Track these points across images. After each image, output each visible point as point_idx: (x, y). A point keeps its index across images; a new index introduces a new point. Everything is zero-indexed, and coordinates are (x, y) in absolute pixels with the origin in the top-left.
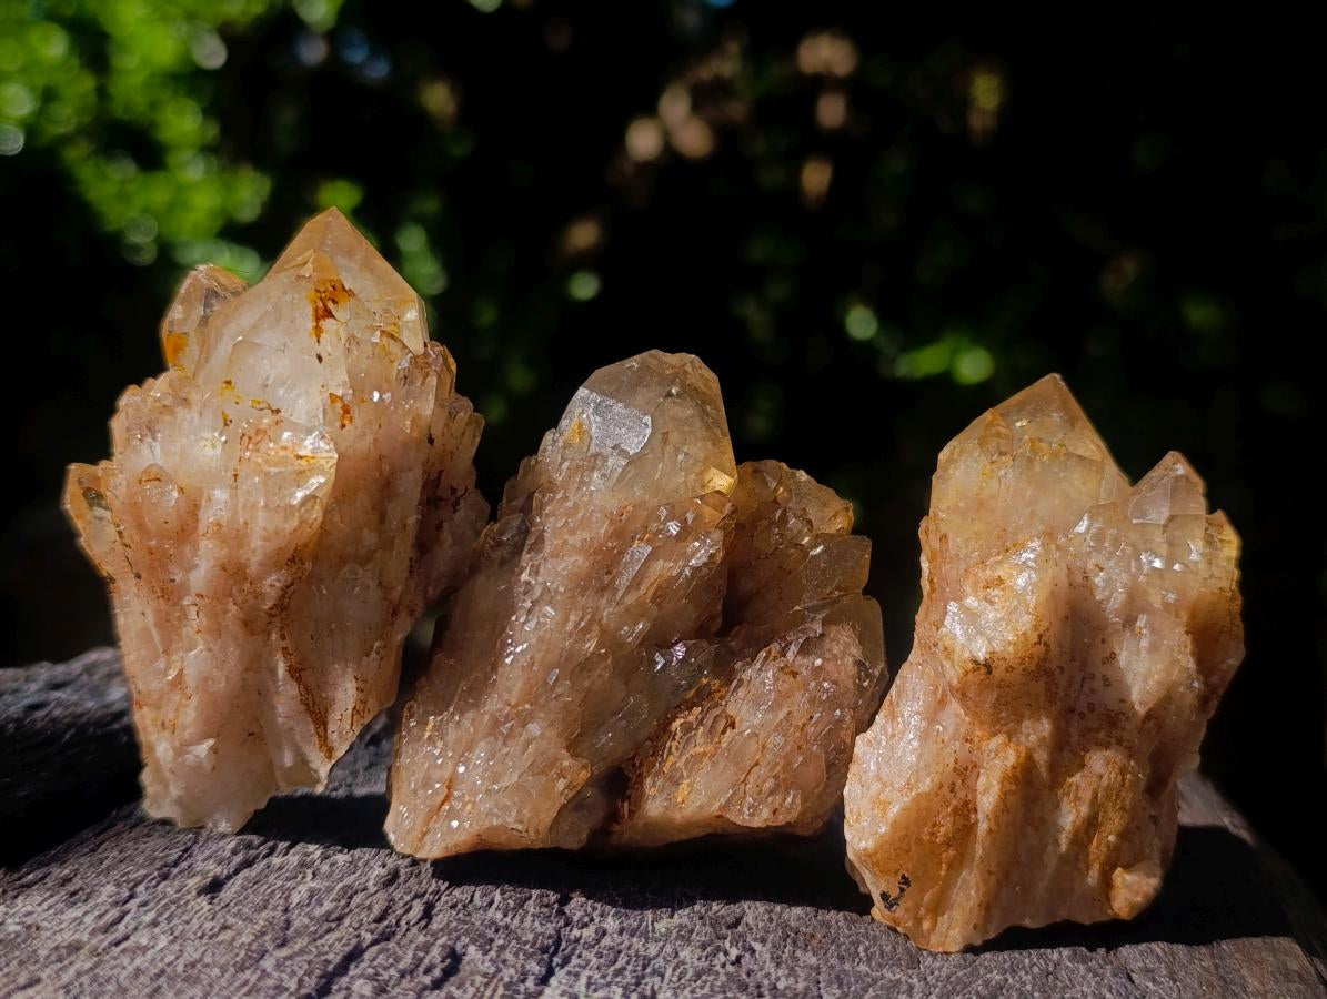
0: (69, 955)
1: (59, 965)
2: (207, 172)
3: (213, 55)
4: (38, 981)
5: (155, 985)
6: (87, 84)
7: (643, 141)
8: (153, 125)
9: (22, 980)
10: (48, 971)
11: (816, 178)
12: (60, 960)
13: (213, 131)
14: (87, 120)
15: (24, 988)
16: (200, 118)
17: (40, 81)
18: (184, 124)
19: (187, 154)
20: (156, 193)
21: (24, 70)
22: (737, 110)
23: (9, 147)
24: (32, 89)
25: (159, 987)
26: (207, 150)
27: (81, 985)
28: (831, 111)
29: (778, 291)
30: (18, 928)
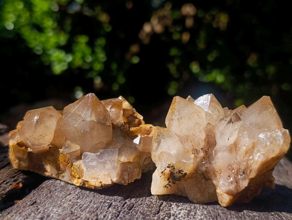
0: (75, 189)
1: (74, 191)
2: (54, 34)
3: (56, 8)
4: (71, 194)
5: (94, 195)
6: (28, 14)
7: (147, 28)
8: (42, 23)
9: (68, 193)
10: (72, 192)
11: (186, 37)
12: (74, 190)
13: (56, 25)
14: (27, 22)
15: (69, 195)
16: (52, 22)
17: (17, 13)
18: (49, 23)
19: (49, 30)
20: (42, 38)
21: (13, 11)
22: (169, 22)
23: (10, 28)
24: (15, 15)
25: (95, 195)
26: (54, 29)
27: (80, 194)
28: (189, 23)
29: (177, 62)
30: (64, 184)
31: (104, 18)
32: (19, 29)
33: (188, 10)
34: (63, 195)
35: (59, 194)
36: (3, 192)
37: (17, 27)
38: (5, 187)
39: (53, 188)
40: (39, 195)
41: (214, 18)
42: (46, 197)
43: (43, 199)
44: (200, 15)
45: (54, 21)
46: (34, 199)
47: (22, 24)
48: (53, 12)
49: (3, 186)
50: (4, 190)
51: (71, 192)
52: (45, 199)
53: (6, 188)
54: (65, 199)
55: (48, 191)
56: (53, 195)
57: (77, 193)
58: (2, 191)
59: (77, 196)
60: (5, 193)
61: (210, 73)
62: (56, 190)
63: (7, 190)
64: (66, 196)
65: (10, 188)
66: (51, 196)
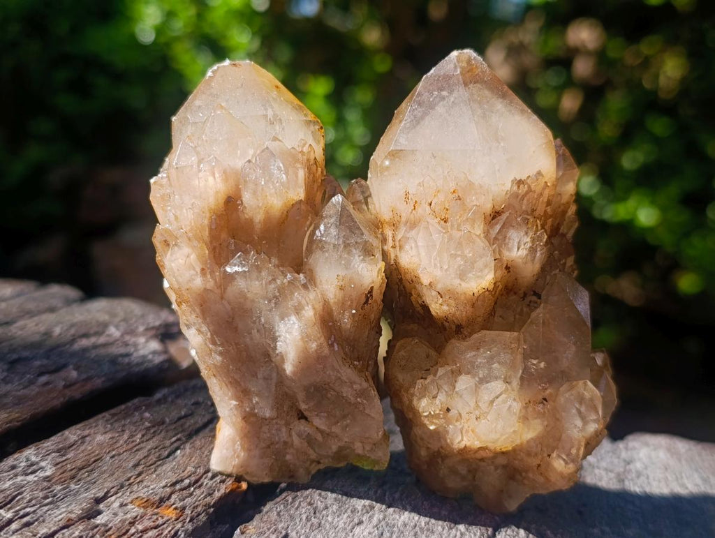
31: (373, 36)
32: (168, 45)
33: (584, 35)
34: (345, 523)
35: (336, 520)
36: (209, 499)
37: (162, 40)
38: (211, 487)
39: (319, 502)
40: (292, 518)
41: (646, 63)
42: (309, 524)
43: (302, 528)
44: (612, 54)
45: (254, 34)
46: (283, 528)
47: (175, 34)
48: (255, 13)
49: (207, 484)
50: (210, 495)
51: (363, 517)
52: (308, 530)
53: (214, 491)
54: (351, 535)
55: (309, 510)
56: (323, 522)
57: (375, 520)
58: (205, 497)
59: (378, 529)
60: (214, 503)
61: (623, 199)
62: (326, 508)
63: (217, 495)
64: (353, 528)
65: (222, 491)
66: (320, 524)
